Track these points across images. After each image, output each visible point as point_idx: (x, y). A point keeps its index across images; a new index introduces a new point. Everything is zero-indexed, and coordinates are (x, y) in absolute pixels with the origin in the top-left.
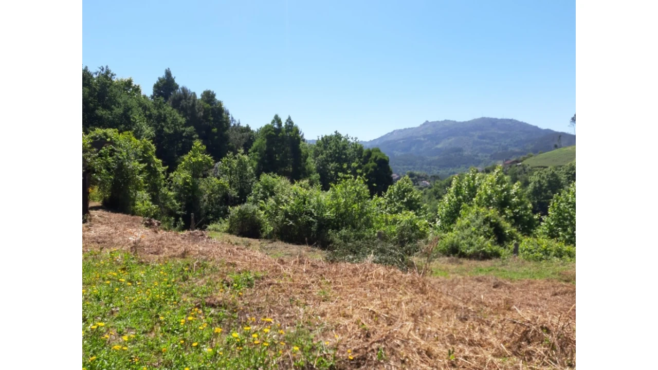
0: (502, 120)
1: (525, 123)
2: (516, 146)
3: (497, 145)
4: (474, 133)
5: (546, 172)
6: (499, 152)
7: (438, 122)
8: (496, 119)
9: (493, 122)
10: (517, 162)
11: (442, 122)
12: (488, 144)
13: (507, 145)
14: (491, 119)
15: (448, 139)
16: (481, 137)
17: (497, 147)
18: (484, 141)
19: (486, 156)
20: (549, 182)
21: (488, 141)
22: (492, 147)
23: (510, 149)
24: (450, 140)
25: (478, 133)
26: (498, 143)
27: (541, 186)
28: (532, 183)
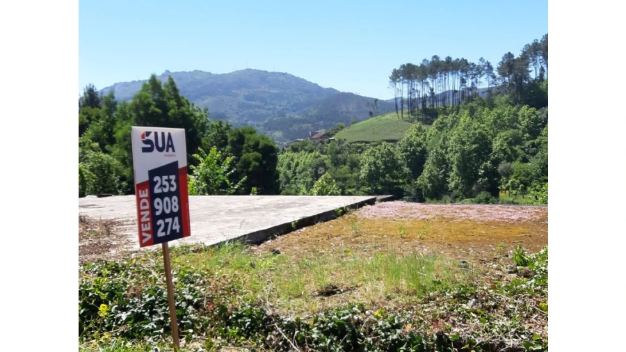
0: (273, 73)
1: (303, 80)
2: (294, 111)
3: (270, 109)
4: (238, 92)
5: (379, 150)
6: (275, 119)
7: (184, 72)
8: (266, 72)
9: (263, 76)
10: (328, 135)
11: (190, 72)
12: (258, 107)
13: (283, 110)
14: (259, 71)
15: (203, 99)
16: (248, 98)
17: (271, 112)
18: (253, 103)
19: (258, 126)
20: (385, 163)
21: (258, 103)
22: (264, 112)
23: (288, 115)
24: (206, 102)
25: (243, 92)
26: (271, 106)
27: (378, 168)
28: (367, 165)
